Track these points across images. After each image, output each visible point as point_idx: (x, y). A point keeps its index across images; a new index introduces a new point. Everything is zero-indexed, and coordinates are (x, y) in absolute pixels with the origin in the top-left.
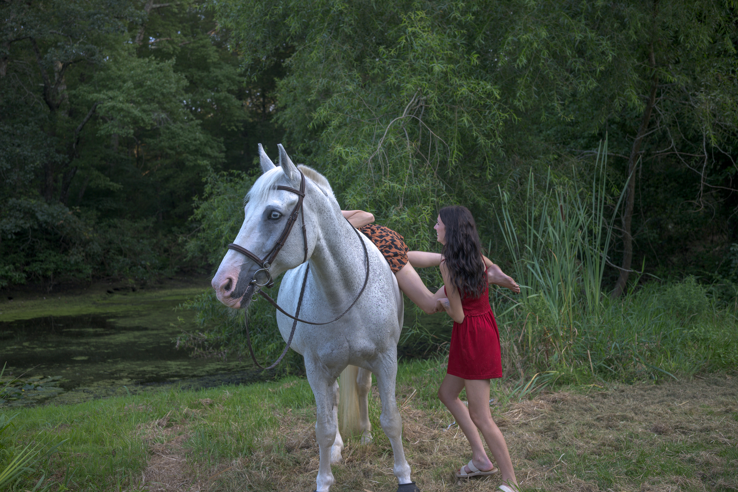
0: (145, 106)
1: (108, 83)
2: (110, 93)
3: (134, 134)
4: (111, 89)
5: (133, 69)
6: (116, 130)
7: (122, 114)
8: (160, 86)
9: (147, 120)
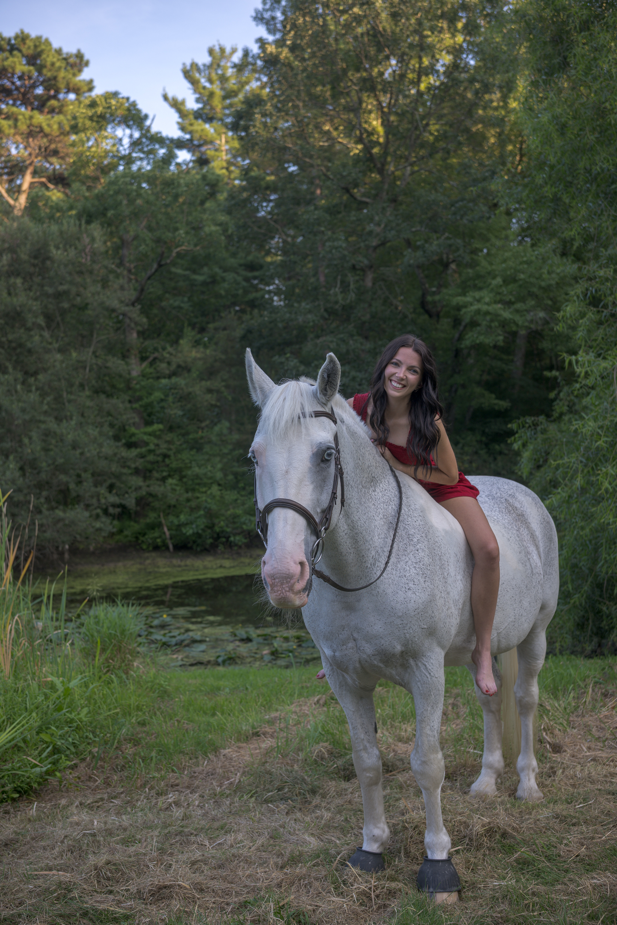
0: (519, 306)
1: (477, 282)
2: (477, 295)
3: (504, 341)
4: (480, 289)
5: (505, 261)
6: (482, 338)
7: (488, 318)
8: (537, 279)
9: (520, 323)
